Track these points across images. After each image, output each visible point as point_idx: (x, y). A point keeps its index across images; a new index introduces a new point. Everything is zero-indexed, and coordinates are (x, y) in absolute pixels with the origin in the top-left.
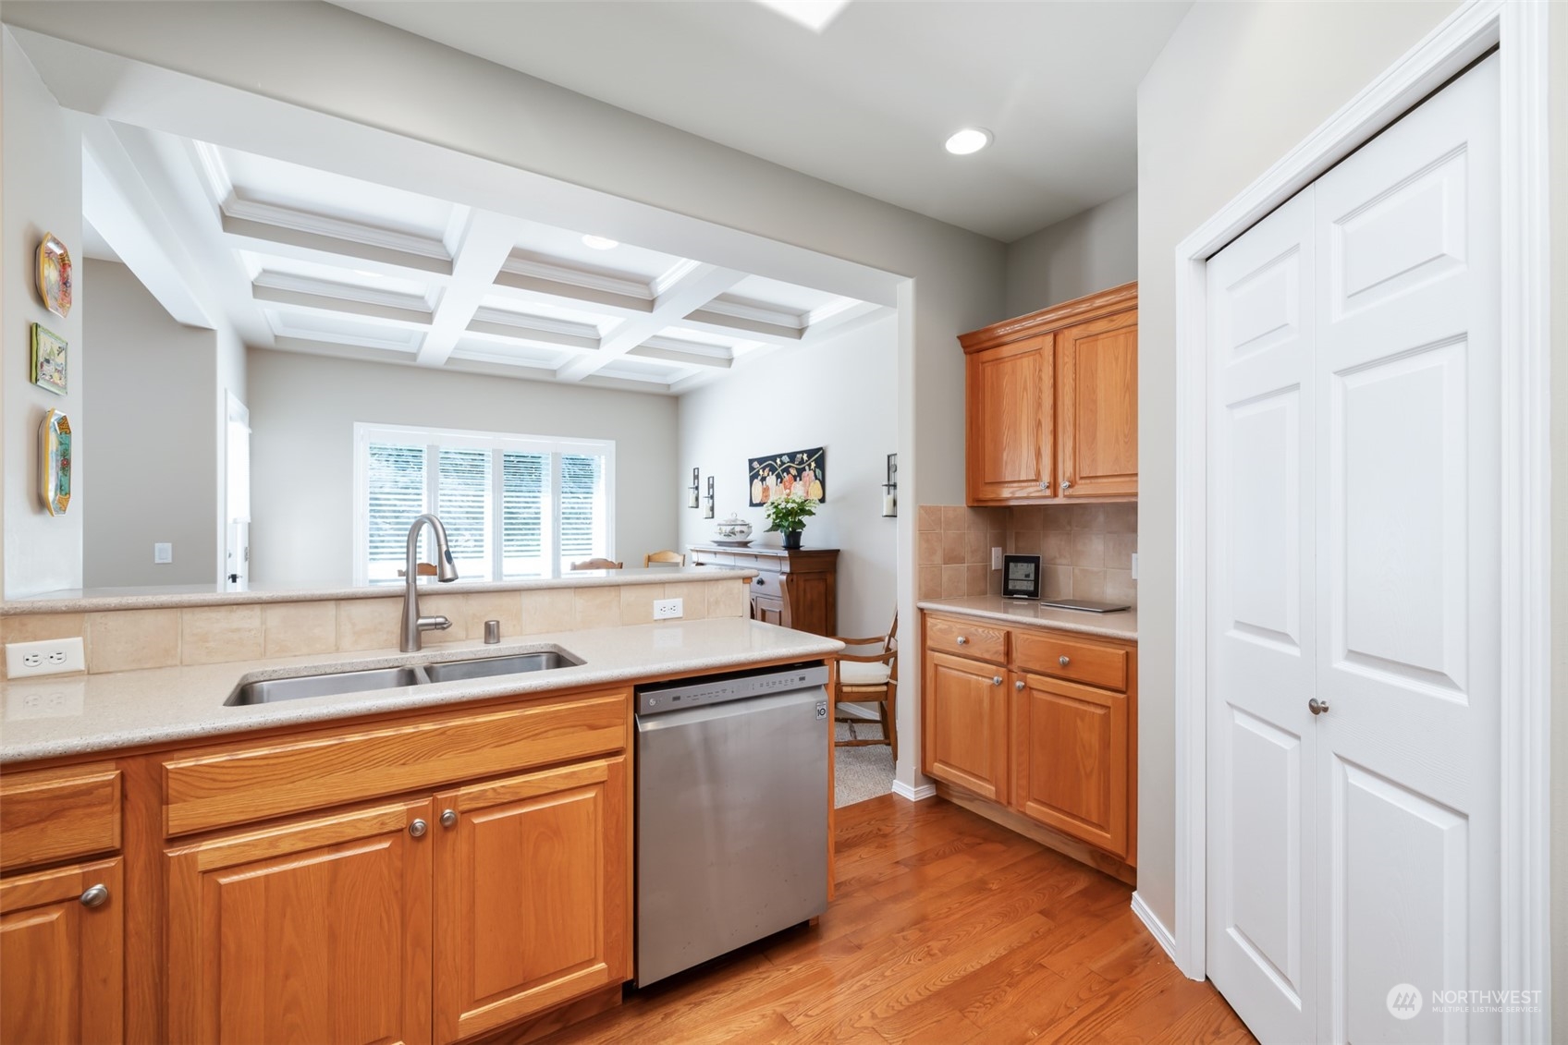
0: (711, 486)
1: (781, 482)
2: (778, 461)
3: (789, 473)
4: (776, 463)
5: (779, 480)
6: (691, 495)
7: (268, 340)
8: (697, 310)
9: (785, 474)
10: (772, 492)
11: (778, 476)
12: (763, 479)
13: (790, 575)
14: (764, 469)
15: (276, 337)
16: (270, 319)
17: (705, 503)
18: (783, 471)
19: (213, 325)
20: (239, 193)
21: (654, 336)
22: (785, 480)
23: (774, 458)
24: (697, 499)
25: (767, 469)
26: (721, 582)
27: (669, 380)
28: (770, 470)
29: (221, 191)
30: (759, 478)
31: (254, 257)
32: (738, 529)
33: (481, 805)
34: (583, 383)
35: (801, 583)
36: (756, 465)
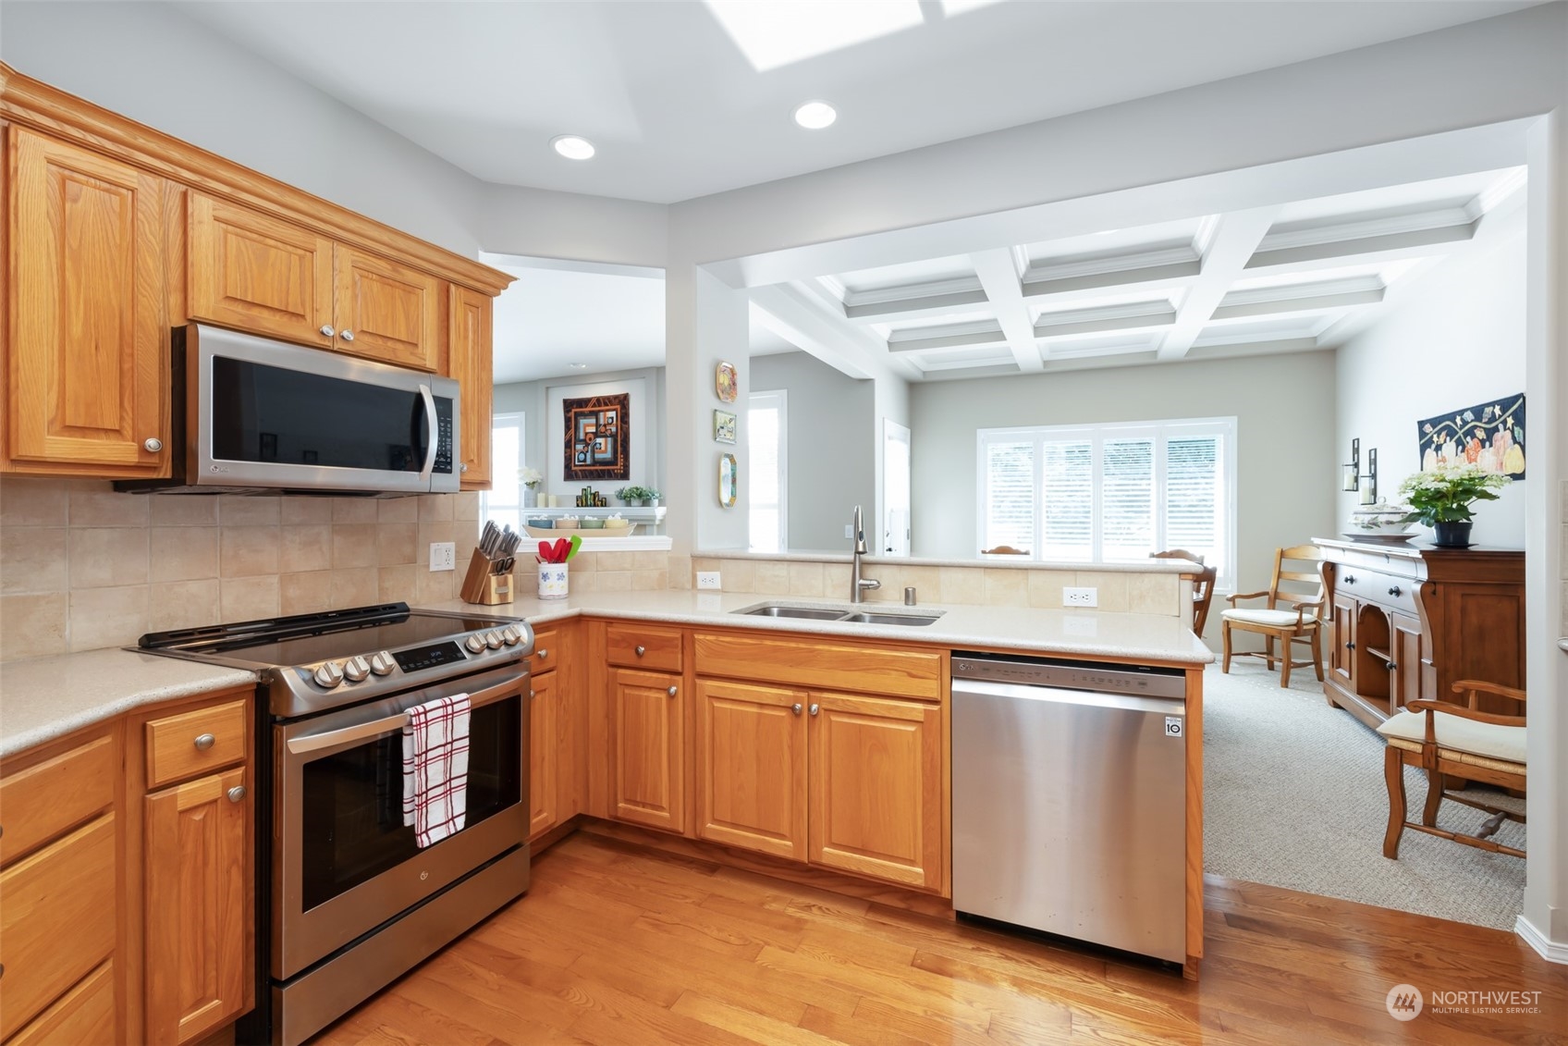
0: (1373, 462)
1: (1463, 451)
2: (1458, 420)
3: (1473, 436)
4: (1456, 424)
5: (1460, 448)
6: (1348, 475)
7: (918, 376)
8: (1254, 254)
9: (1469, 438)
10: (1450, 465)
11: (1459, 443)
12: (1439, 448)
13: (1425, 585)
14: (1439, 433)
15: (924, 372)
16: (914, 361)
17: (1365, 484)
18: (1466, 434)
19: (870, 376)
20: (851, 290)
21: (1228, 293)
22: (1468, 447)
23: (1452, 417)
24: (1356, 479)
25: (1444, 433)
26: (1147, 575)
27: (1314, 332)
28: (1447, 435)
29: (840, 294)
30: (1433, 446)
31: (881, 327)
32: (1382, 518)
33: (834, 708)
34: (1187, 358)
35: (1456, 599)
36: (1428, 428)
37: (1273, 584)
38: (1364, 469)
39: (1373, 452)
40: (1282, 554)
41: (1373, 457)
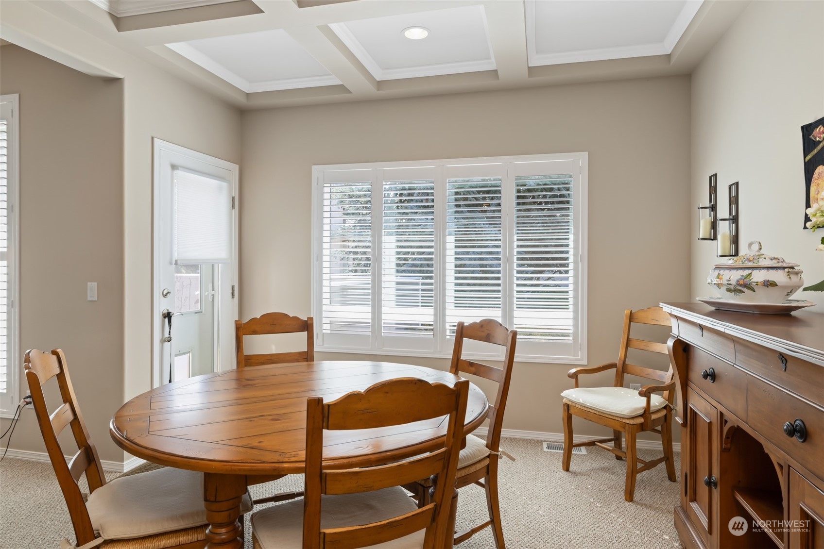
0: (734, 201)
6: (704, 220)
17: (724, 228)
24: (714, 226)
32: (759, 276)
36: (818, 134)
37: (621, 353)
38: (723, 211)
39: (734, 187)
40: (631, 318)
41: (734, 194)
